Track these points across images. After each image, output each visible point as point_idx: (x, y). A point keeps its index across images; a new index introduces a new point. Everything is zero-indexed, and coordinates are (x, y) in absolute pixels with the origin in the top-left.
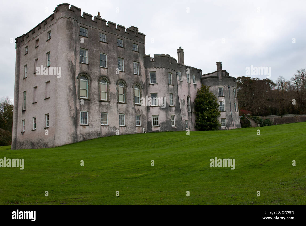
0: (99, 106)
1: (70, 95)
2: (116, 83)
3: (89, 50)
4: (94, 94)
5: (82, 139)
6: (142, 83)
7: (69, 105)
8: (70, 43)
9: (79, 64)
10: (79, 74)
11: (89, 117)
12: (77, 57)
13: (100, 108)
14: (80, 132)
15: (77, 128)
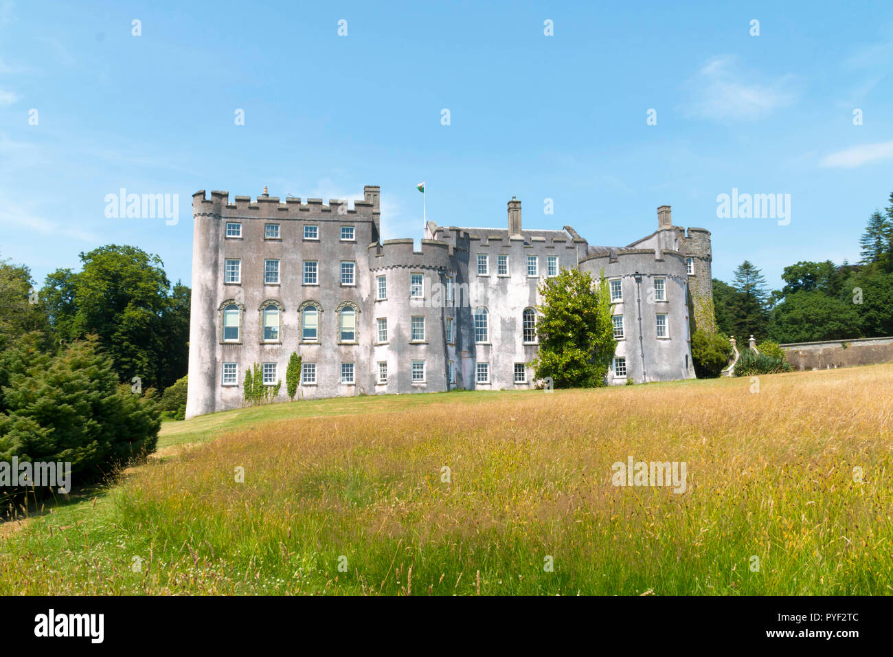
0: (259, 353)
1: (203, 339)
2: (297, 308)
3: (243, 259)
4: (250, 333)
5: (223, 407)
6: (360, 301)
7: (200, 355)
8: (205, 256)
9: (223, 286)
10: (222, 304)
11: (239, 371)
12: (219, 275)
13: (261, 355)
14: (221, 396)
15: (215, 390)
